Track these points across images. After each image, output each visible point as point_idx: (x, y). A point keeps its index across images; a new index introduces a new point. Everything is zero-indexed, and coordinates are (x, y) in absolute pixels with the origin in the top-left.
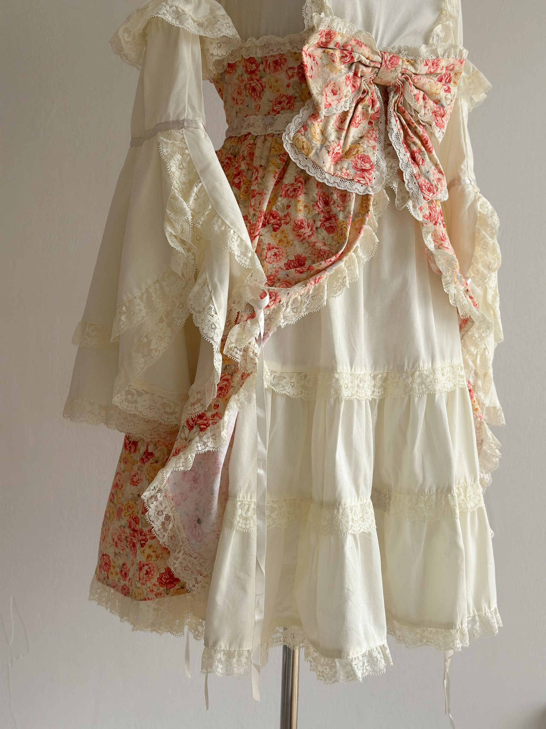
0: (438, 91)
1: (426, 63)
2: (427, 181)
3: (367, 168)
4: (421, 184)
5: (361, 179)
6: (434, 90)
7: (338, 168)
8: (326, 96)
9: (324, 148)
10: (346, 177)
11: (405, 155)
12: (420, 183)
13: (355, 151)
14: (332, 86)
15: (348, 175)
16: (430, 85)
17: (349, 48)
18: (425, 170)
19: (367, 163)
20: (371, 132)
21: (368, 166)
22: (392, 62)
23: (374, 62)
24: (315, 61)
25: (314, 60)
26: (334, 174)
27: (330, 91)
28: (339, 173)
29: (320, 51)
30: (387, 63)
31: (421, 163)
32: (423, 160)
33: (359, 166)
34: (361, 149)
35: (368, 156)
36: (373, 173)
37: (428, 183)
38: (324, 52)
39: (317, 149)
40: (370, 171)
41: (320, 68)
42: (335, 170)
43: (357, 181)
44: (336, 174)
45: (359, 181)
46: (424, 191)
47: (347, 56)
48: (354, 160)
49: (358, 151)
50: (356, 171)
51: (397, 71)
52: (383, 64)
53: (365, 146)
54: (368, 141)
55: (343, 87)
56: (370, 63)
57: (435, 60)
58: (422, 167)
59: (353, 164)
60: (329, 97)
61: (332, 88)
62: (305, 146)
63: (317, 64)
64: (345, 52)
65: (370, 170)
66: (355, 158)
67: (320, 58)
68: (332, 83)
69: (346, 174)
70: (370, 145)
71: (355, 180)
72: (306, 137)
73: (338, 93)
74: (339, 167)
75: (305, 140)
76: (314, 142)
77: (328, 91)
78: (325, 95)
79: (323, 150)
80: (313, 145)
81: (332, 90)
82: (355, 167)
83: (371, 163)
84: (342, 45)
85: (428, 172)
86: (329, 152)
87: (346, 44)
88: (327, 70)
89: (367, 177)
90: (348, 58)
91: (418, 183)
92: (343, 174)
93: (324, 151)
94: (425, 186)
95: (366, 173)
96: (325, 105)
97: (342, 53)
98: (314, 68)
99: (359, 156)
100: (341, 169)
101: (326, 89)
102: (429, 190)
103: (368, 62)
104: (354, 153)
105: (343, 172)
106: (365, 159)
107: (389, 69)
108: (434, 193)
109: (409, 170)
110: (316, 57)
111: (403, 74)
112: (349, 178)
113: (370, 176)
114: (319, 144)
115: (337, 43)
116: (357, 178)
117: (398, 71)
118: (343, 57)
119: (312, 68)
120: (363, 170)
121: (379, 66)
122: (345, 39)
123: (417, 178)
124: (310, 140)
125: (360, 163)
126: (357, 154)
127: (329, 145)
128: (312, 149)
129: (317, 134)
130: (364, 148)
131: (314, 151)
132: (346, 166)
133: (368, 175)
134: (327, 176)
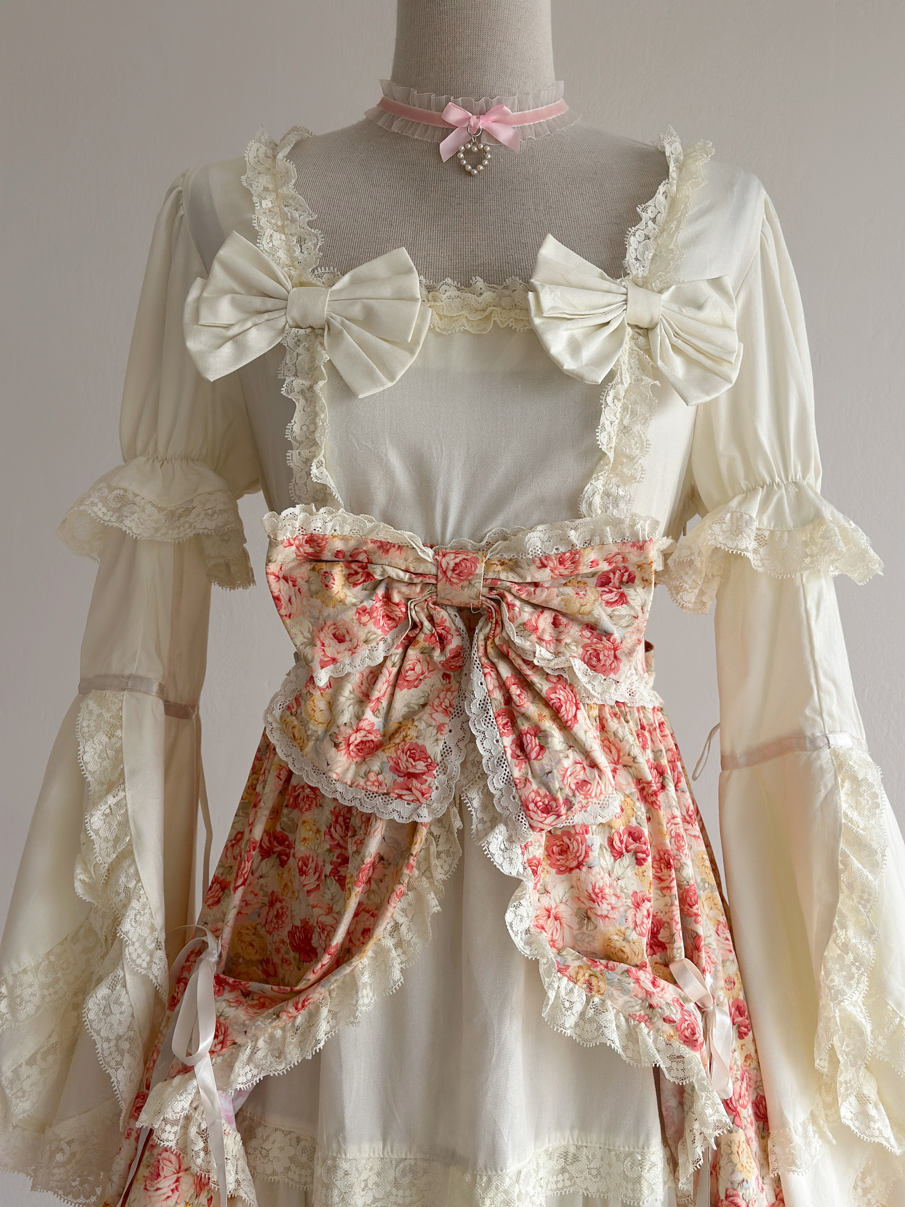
0: (587, 609)
1: (542, 562)
2: (543, 791)
3: (417, 772)
4: (527, 799)
5: (405, 792)
6: (575, 606)
7: (362, 774)
8: (323, 645)
9: (328, 738)
10: (375, 789)
11: (497, 741)
12: (523, 798)
13: (401, 736)
14: (332, 627)
15: (380, 784)
16: (562, 600)
17: (362, 557)
18: (542, 769)
19: (419, 760)
20: (442, 695)
21: (421, 766)
22: (460, 572)
23: (421, 575)
24: (297, 588)
25: (294, 586)
26: (352, 783)
27: (331, 636)
28: (362, 782)
29: (307, 567)
30: (449, 574)
31: (533, 755)
32: (542, 748)
33: (402, 766)
34: (412, 733)
35: (423, 746)
36: (429, 779)
37: (546, 796)
38: (313, 569)
39: (317, 740)
40: (424, 777)
41: (305, 599)
42: (356, 774)
43: (396, 796)
44: (355, 784)
45: (400, 796)
46: (532, 814)
47: (357, 573)
48: (394, 755)
49: (406, 736)
50: (396, 777)
51: (474, 586)
52: (440, 578)
53: (422, 726)
54: (431, 715)
55: (355, 629)
56: (410, 578)
57: (566, 553)
58: (536, 764)
59: (392, 763)
60: (330, 646)
61: (334, 632)
62: (296, 735)
63: (300, 592)
64: (353, 566)
65: (424, 774)
66: (396, 751)
67: (306, 582)
68: (328, 623)
69: (376, 784)
70: (434, 723)
71: (392, 794)
72: (297, 718)
73: (347, 638)
74: (364, 768)
75: (296, 723)
76: (311, 726)
77: (326, 637)
78: (319, 644)
79: (325, 741)
80: (309, 733)
81: (334, 635)
82: (396, 769)
83: (429, 760)
84: (348, 554)
85: (549, 773)
86: (336, 745)
87: (356, 551)
88: (317, 602)
89: (416, 788)
90: (359, 576)
91: (520, 797)
92: (369, 783)
93: (327, 744)
94: (536, 804)
95: (415, 782)
96: (321, 661)
97: (348, 567)
98: (293, 599)
99: (406, 747)
100: (366, 774)
101: (322, 635)
102: (547, 810)
103: (406, 577)
104: (397, 741)
105: (368, 780)
106: (417, 753)
107: (457, 584)
108: (559, 816)
109: (501, 772)
110: (299, 580)
111: (491, 589)
112: (380, 791)
113: (424, 787)
114: (320, 729)
115: (338, 551)
116: (396, 791)
117: (476, 585)
118: (350, 575)
119: (290, 600)
120: (411, 776)
121: (434, 582)
122: (352, 543)
123: (518, 787)
124: (304, 724)
125: (405, 762)
126: (403, 743)
127: (337, 732)
128: (308, 738)
129: (318, 711)
130: (419, 731)
131: (311, 744)
132: (376, 768)
133: (419, 786)
134: (340, 788)
